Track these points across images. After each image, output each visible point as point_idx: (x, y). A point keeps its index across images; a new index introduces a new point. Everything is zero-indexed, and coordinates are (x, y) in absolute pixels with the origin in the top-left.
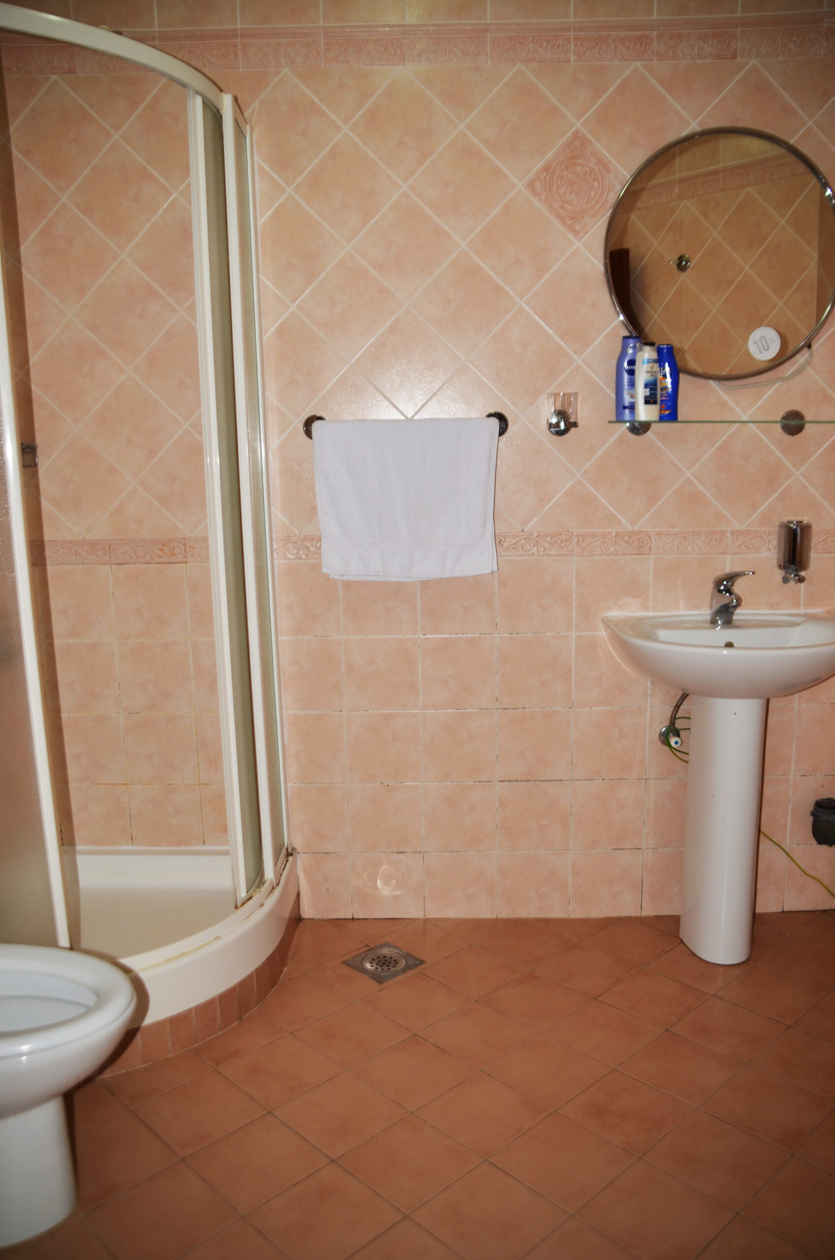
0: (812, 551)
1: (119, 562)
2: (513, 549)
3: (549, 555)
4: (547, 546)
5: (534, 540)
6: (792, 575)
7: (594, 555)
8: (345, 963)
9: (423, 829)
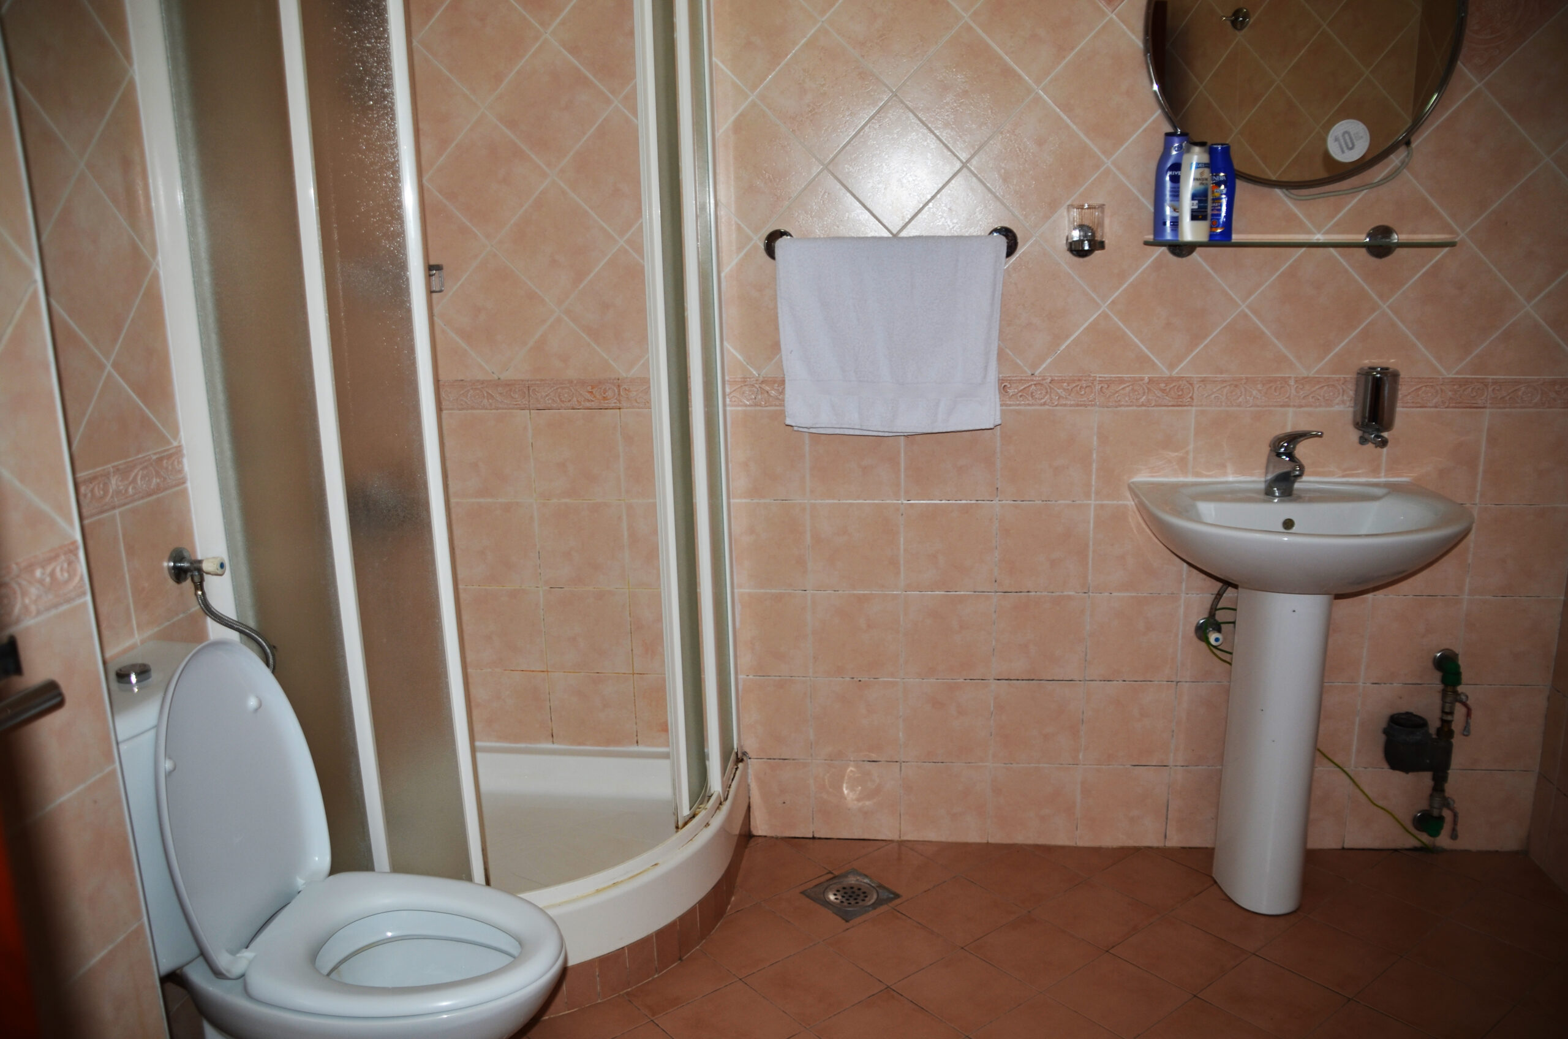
0: (1399, 404)
1: (539, 406)
2: (1021, 396)
3: (1065, 405)
4: (1063, 394)
5: (1047, 387)
6: (1373, 436)
7: (1121, 406)
8: (803, 893)
9: (901, 734)
